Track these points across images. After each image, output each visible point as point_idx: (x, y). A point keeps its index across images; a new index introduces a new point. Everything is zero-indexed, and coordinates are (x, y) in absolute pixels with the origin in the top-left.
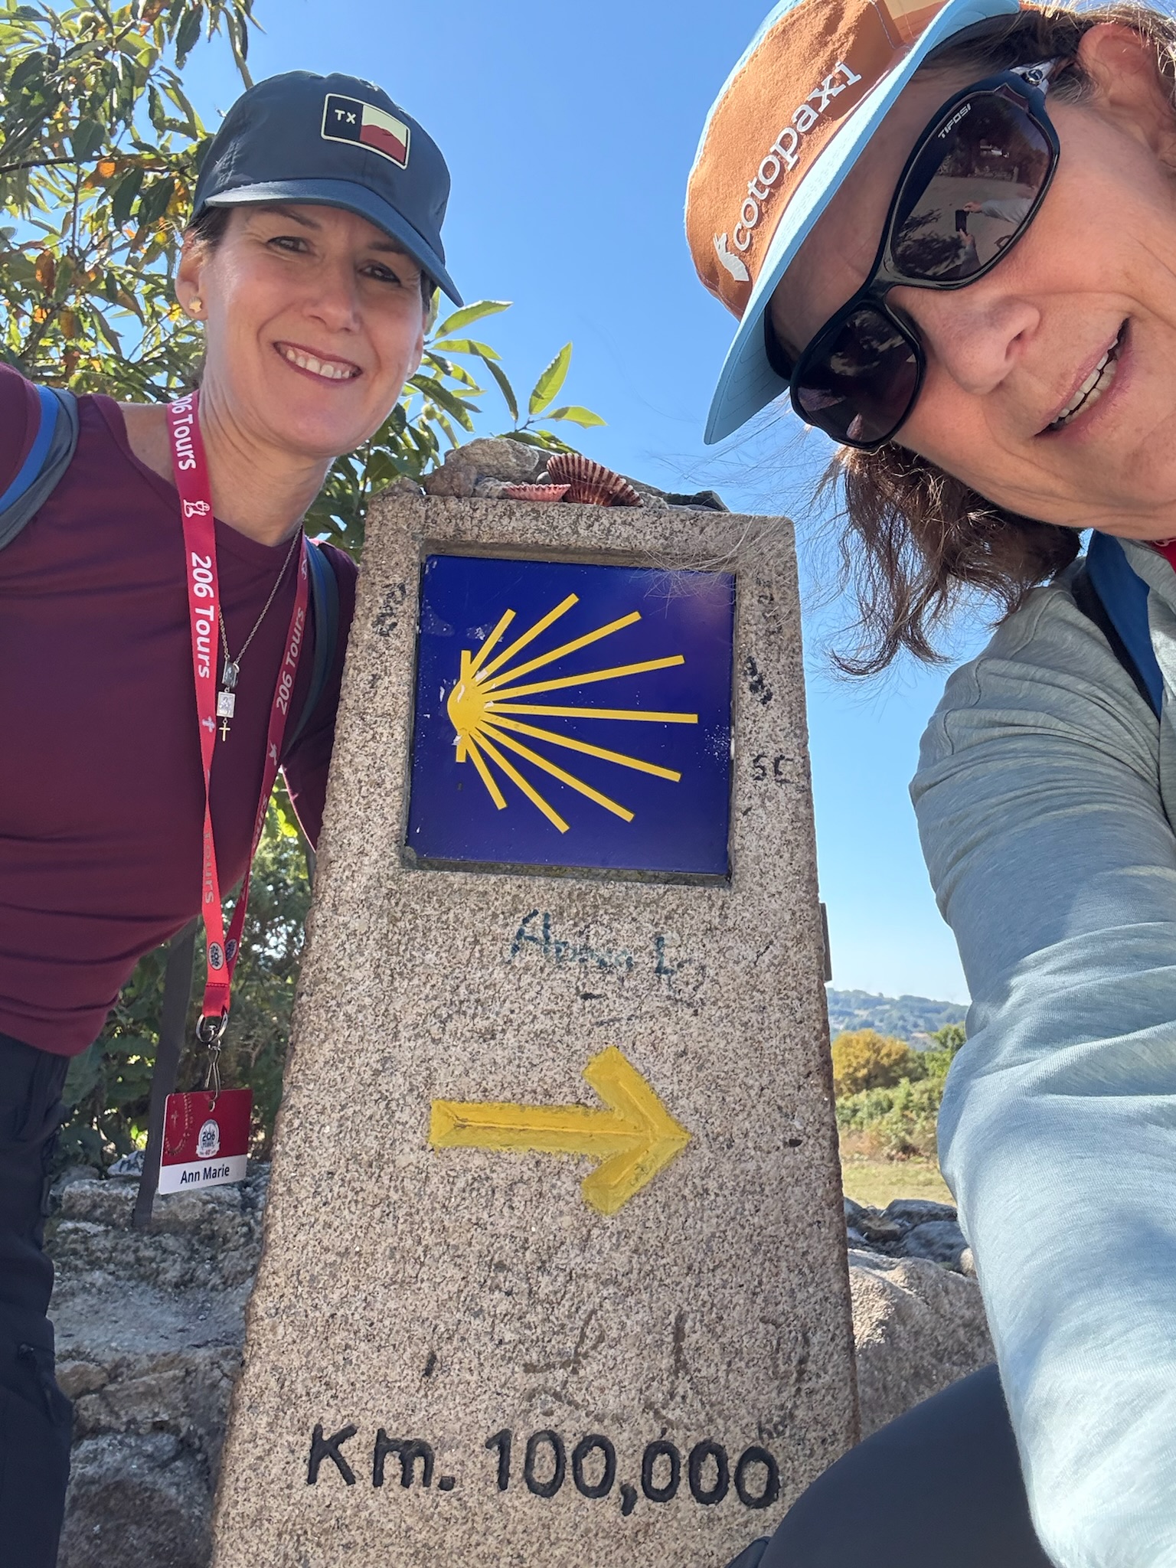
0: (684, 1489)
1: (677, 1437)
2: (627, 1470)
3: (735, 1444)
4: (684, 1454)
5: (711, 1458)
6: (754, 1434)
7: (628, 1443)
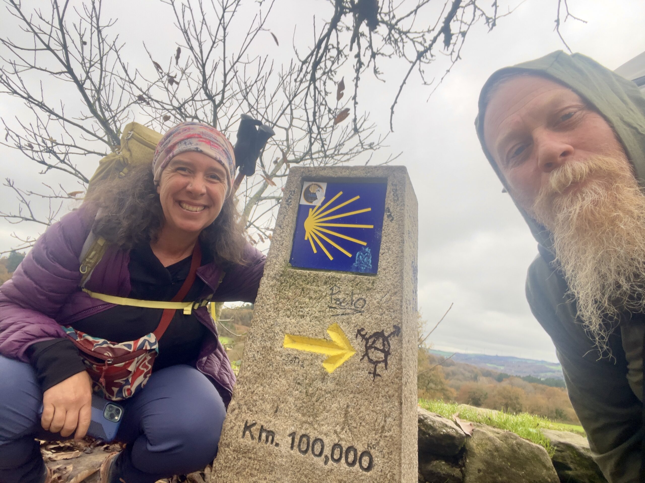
0: (343, 460)
1: (343, 443)
2: (327, 451)
3: (360, 449)
4: (344, 449)
5: (352, 452)
6: (366, 447)
7: (328, 442)
